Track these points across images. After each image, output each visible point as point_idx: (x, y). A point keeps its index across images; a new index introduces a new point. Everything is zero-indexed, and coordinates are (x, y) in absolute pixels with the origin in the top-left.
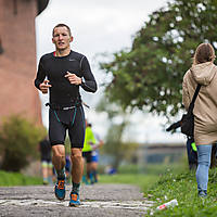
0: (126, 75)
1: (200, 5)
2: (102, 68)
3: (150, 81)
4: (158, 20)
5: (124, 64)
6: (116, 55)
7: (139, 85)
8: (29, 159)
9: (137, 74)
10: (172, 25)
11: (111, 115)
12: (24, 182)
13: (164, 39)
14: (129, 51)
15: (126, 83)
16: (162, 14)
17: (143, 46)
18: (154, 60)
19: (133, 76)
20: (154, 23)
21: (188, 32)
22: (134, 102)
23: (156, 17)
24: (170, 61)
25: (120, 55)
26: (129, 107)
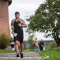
0: (33, 22)
1: (53, 2)
2: (27, 20)
3: (40, 24)
4: (42, 7)
5: (33, 19)
6: (30, 16)
7: (37, 25)
8: (7, 45)
9: (36, 22)
10: (46, 8)
11: (30, 33)
12: (6, 52)
13: (44, 12)
14: (34, 15)
15: (34, 24)
16: (43, 5)
17: (38, 14)
18: (41, 18)
19: (35, 22)
20: (41, 7)
21: (50, 10)
22: (36, 29)
23: (41, 6)
24: (45, 18)
25: (32, 16)
26: (35, 31)
